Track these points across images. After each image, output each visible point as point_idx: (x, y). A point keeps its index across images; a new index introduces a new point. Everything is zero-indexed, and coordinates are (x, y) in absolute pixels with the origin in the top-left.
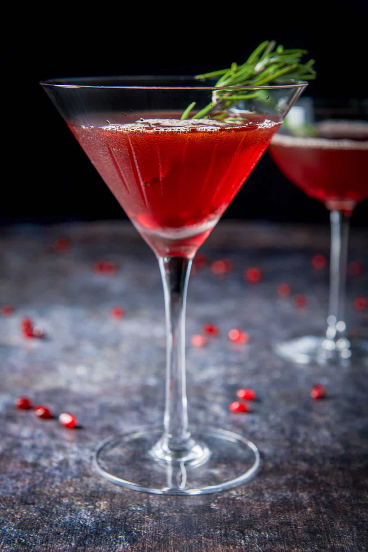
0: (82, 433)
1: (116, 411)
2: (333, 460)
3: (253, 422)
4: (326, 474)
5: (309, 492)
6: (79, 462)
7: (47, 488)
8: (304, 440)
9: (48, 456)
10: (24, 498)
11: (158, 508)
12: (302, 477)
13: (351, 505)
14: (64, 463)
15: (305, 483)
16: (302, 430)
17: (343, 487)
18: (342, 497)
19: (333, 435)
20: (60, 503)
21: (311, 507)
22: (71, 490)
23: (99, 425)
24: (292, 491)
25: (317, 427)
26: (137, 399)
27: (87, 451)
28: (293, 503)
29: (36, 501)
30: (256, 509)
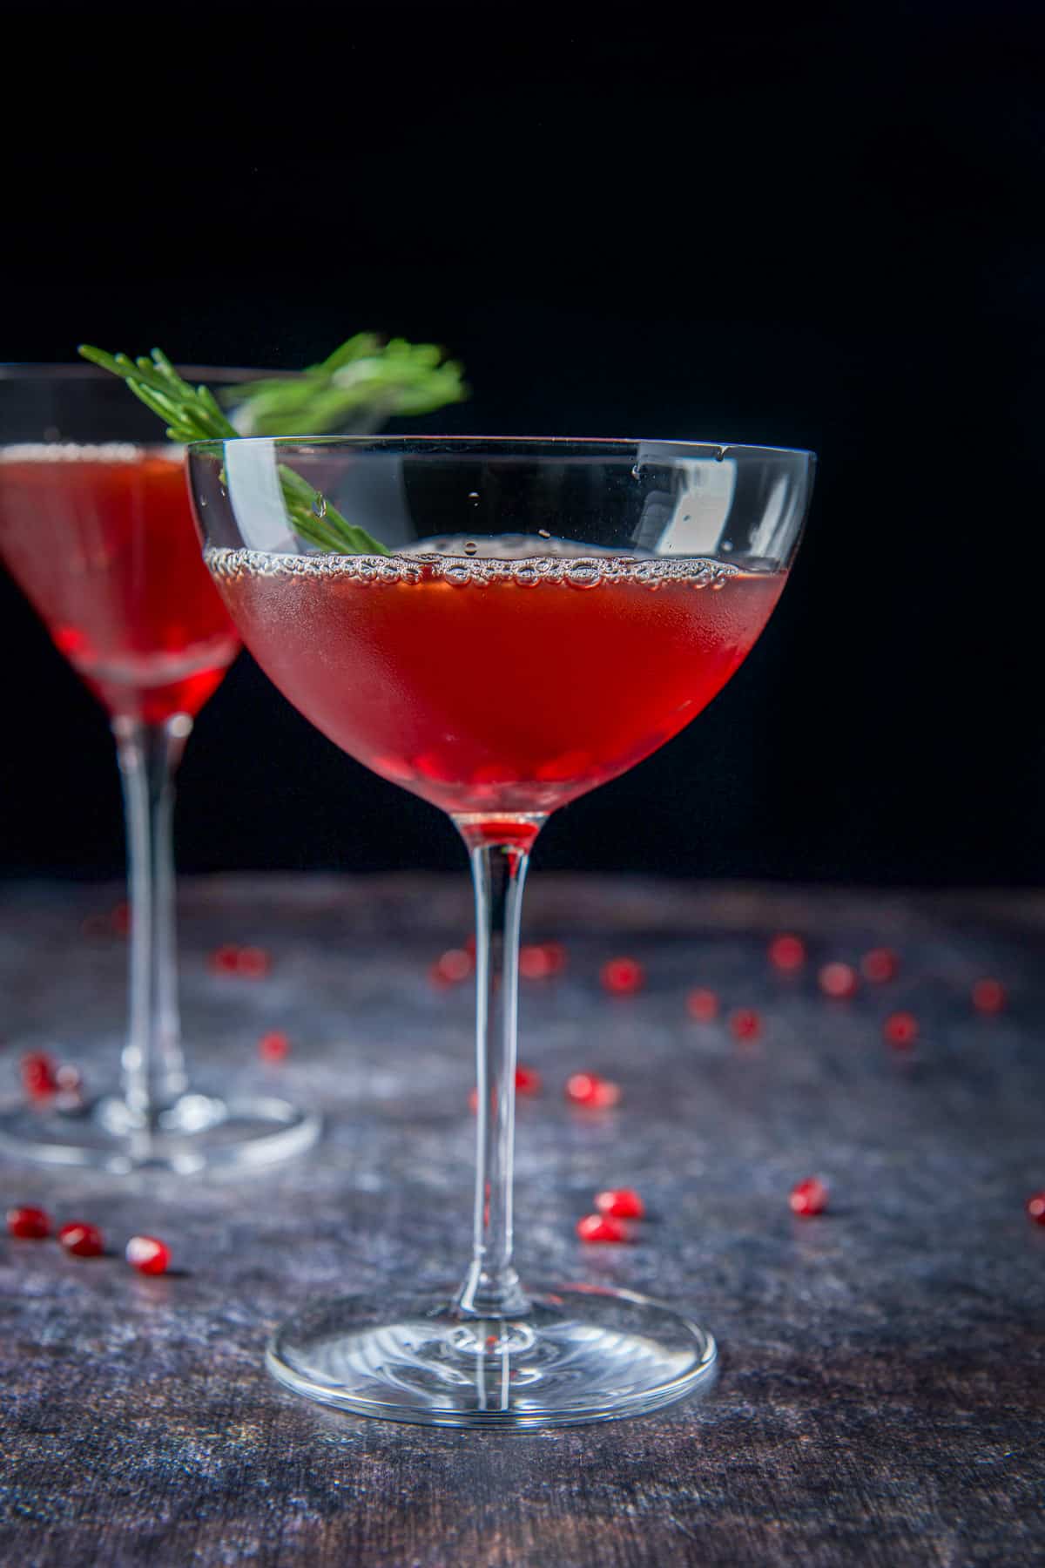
0: (185, 1284)
1: (278, 1240)
2: (858, 1338)
3: (641, 1262)
4: (845, 1366)
5: (802, 1404)
6: (179, 1345)
7: (92, 1399)
8: (780, 1298)
9: (96, 1333)
10: (31, 1420)
11: (397, 1438)
12: (779, 1372)
13: (916, 1430)
14: (142, 1346)
15: (789, 1384)
16: (771, 1277)
17: (890, 1394)
18: (889, 1413)
19: (854, 1288)
20: (129, 1430)
21: (811, 1434)
22: (159, 1401)
23: (231, 1268)
24: (755, 1402)
25: (812, 1272)
26: (332, 1216)
27: (200, 1322)
28: (761, 1426)
29: (64, 1425)
30: (662, 1440)
